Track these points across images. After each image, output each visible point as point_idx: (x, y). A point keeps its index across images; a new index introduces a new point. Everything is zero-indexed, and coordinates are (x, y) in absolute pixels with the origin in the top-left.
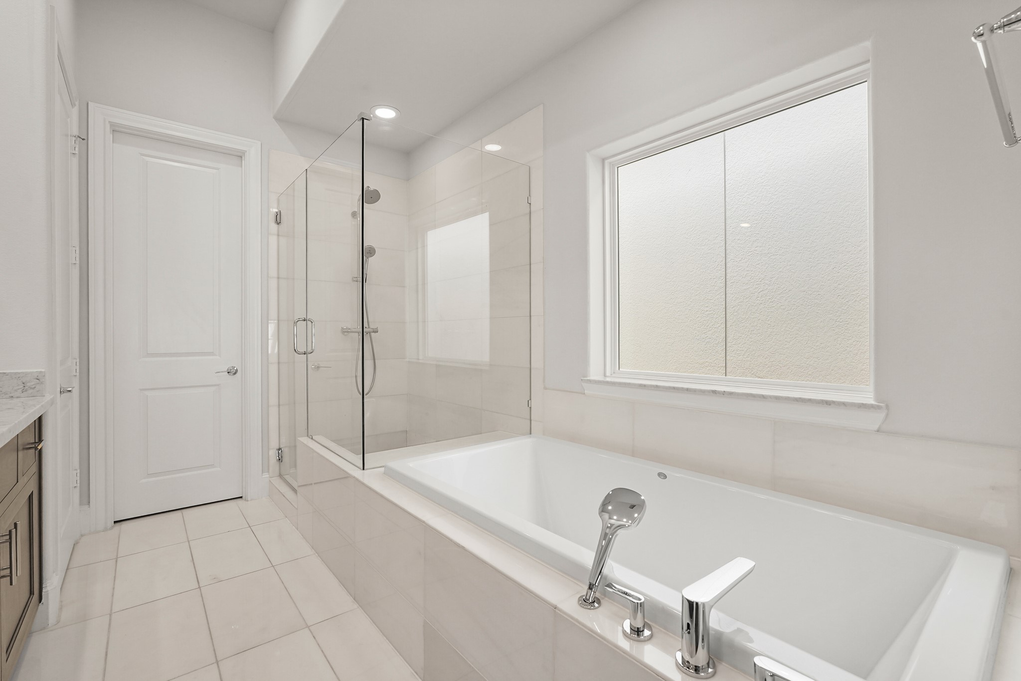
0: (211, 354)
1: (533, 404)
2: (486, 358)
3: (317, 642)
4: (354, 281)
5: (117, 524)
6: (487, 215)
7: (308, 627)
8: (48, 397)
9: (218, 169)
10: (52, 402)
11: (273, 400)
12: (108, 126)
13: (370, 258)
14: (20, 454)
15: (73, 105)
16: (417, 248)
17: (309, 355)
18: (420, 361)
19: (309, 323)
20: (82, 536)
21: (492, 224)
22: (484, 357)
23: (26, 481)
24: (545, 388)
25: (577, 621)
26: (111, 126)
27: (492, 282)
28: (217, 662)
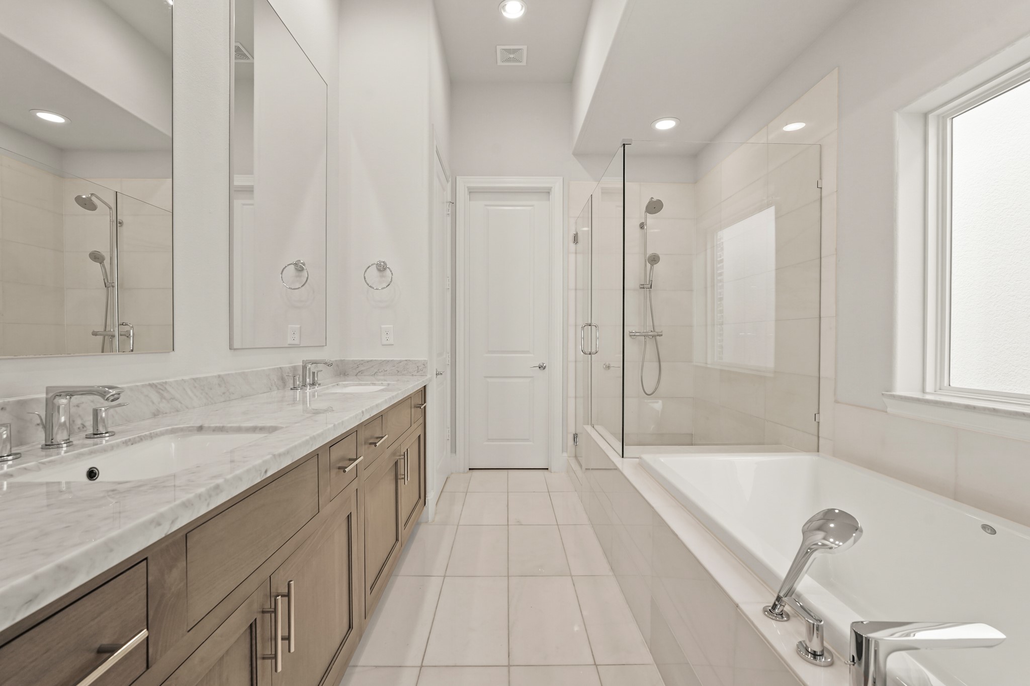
0: (528, 352)
1: (822, 418)
2: (770, 364)
3: (575, 589)
4: (641, 288)
5: (471, 471)
6: (772, 210)
7: (572, 576)
8: (429, 376)
9: (532, 206)
10: (430, 380)
11: (572, 393)
12: (466, 189)
13: (655, 265)
14: (413, 410)
15: (448, 181)
16: (706, 250)
17: (593, 355)
18: (709, 366)
19: (593, 328)
20: (452, 473)
21: (778, 217)
22: (768, 363)
23: (416, 427)
24: (836, 402)
25: (752, 623)
26: (468, 189)
27: (779, 281)
28: (508, 576)
